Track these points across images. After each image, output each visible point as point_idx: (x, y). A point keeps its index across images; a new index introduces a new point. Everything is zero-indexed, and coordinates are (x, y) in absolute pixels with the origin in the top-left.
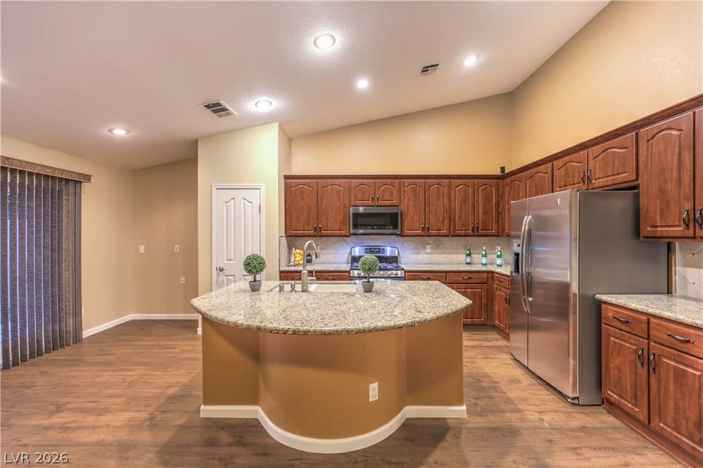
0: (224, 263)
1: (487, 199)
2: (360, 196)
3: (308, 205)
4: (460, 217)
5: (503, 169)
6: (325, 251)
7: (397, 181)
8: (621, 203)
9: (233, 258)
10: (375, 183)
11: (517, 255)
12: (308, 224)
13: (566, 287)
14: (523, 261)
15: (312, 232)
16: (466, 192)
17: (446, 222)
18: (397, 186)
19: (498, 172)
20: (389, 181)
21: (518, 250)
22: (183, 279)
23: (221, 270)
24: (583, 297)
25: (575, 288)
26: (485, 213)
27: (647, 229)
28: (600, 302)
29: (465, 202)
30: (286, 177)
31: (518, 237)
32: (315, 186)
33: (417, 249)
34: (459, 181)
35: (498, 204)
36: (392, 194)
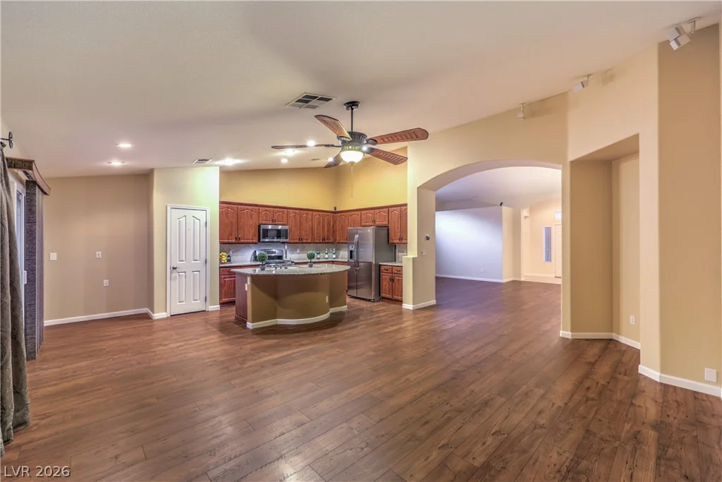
0: (176, 263)
1: (329, 224)
2: (265, 218)
3: (232, 223)
4: (317, 233)
5: (335, 208)
6: (236, 254)
7: (286, 210)
8: (384, 232)
9: (184, 259)
10: (273, 211)
11: (351, 252)
12: (231, 236)
13: (372, 263)
14: (355, 254)
15: (234, 241)
16: (320, 219)
17: (310, 235)
18: (286, 213)
19: (333, 210)
20: (281, 210)
21: (353, 249)
22: (106, 282)
23: (174, 268)
24: (376, 265)
25: (374, 262)
26: (328, 231)
27: (391, 241)
28: (380, 265)
29: (319, 223)
30: (221, 203)
31: (353, 243)
32: (236, 209)
33: (293, 251)
34: (316, 213)
35: (333, 226)
36: (283, 218)
